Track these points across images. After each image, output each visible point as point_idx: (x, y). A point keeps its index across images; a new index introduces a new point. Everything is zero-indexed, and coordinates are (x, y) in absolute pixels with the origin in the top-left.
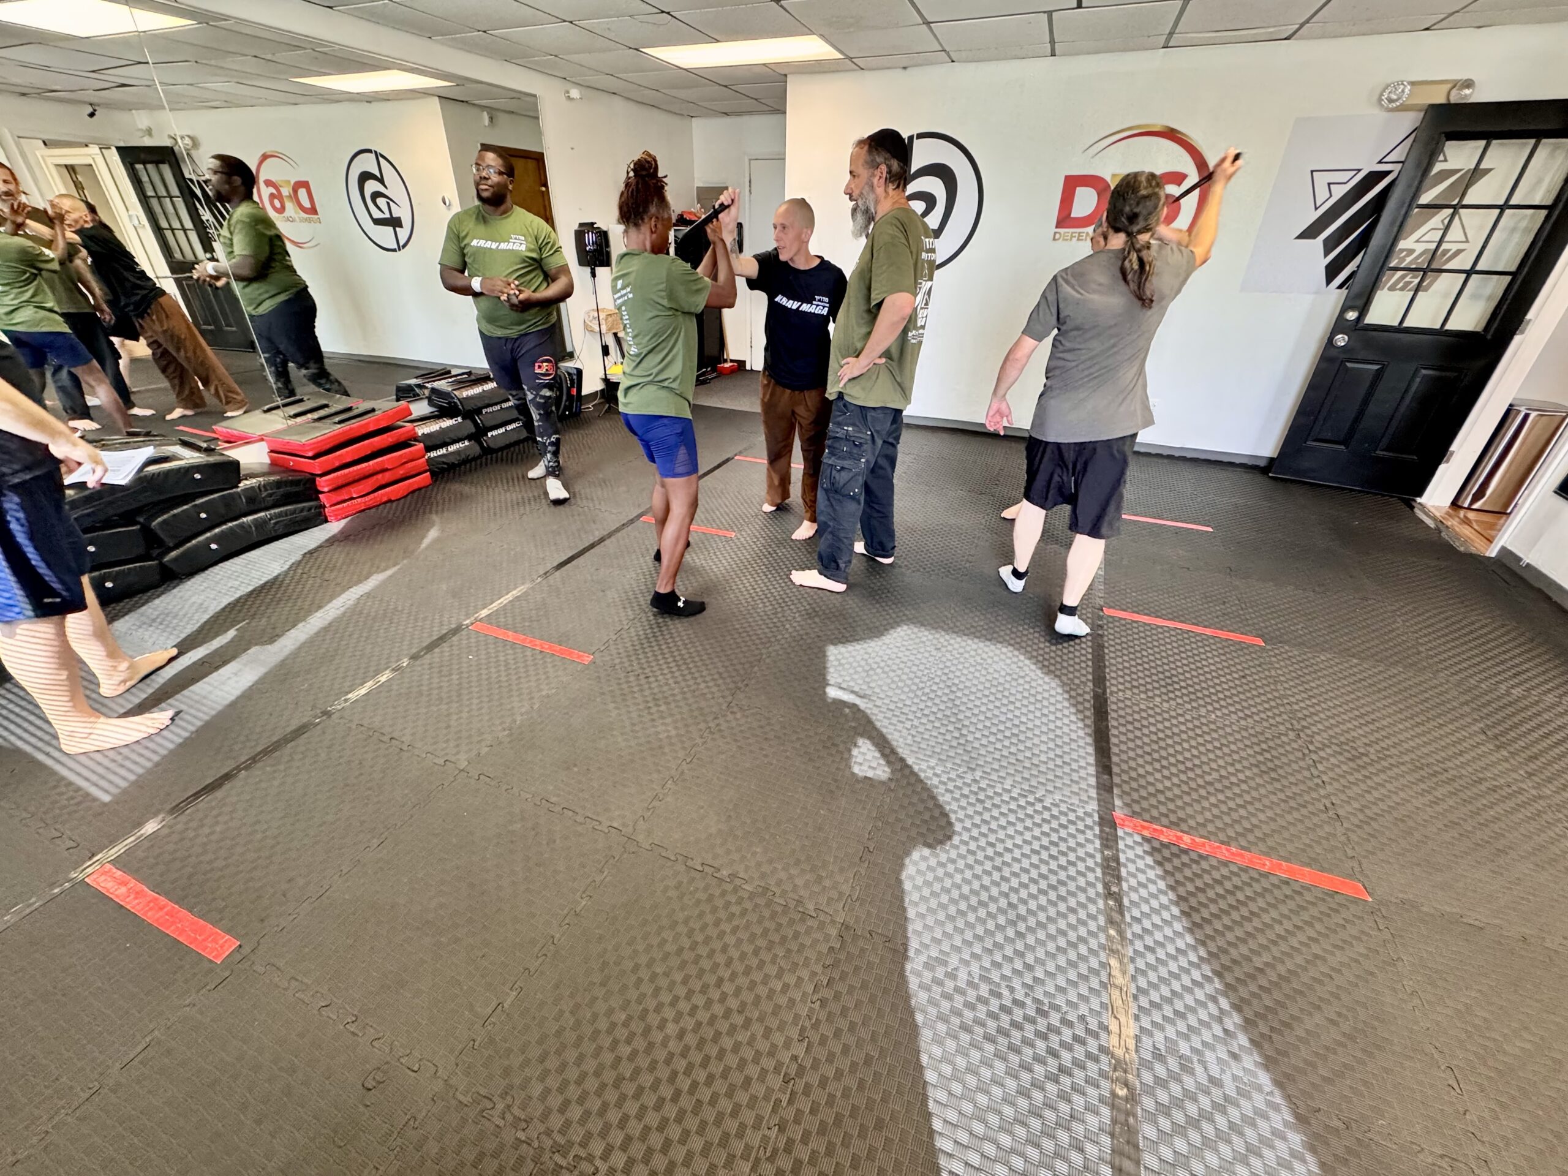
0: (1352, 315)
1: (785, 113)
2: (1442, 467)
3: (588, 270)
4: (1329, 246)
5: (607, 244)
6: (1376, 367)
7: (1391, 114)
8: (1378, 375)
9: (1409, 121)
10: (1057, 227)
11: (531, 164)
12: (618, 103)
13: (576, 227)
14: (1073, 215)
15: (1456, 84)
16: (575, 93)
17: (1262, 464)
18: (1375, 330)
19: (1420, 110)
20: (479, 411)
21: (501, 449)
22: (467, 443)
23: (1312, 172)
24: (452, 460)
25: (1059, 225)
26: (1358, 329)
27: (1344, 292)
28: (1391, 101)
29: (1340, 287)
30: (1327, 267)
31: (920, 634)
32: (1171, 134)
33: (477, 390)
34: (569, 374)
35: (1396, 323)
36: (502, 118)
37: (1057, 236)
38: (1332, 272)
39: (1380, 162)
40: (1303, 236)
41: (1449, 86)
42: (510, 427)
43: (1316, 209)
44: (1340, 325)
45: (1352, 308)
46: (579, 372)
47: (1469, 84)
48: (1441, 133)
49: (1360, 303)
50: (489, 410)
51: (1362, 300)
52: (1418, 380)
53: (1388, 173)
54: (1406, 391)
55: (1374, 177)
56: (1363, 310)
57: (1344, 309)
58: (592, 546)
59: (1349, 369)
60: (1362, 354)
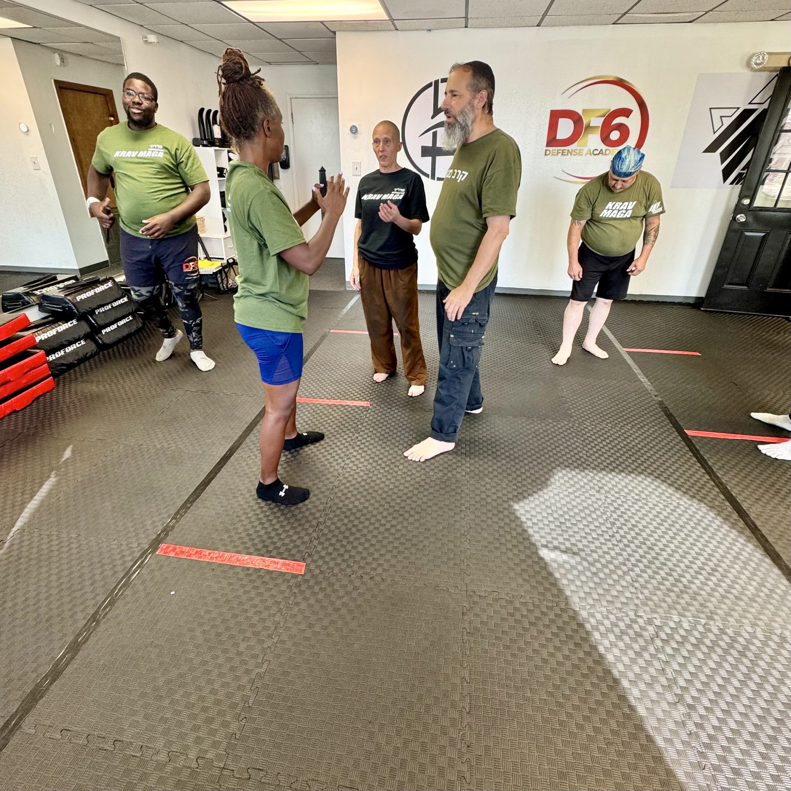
0: (745, 201)
1: (336, 63)
4: (723, 158)
6: (762, 234)
8: (764, 239)
10: (547, 146)
14: (558, 138)
16: (152, 38)
18: (760, 211)
20: (92, 312)
22: (83, 342)
23: (711, 109)
25: (549, 144)
26: (749, 210)
27: (739, 186)
28: (756, 64)
29: (732, 183)
30: (723, 169)
32: (620, 83)
33: (90, 293)
35: (772, 206)
36: (71, 59)
37: (548, 152)
38: (726, 173)
39: (750, 103)
40: (707, 151)
41: (788, 56)
43: (714, 133)
44: (739, 208)
45: (746, 197)
49: (750, 193)
50: (102, 310)
51: (751, 191)
52: (788, 241)
53: (754, 110)
54: (782, 248)
55: (747, 113)
56: (753, 199)
57: (741, 197)
59: (746, 236)
60: (755, 226)
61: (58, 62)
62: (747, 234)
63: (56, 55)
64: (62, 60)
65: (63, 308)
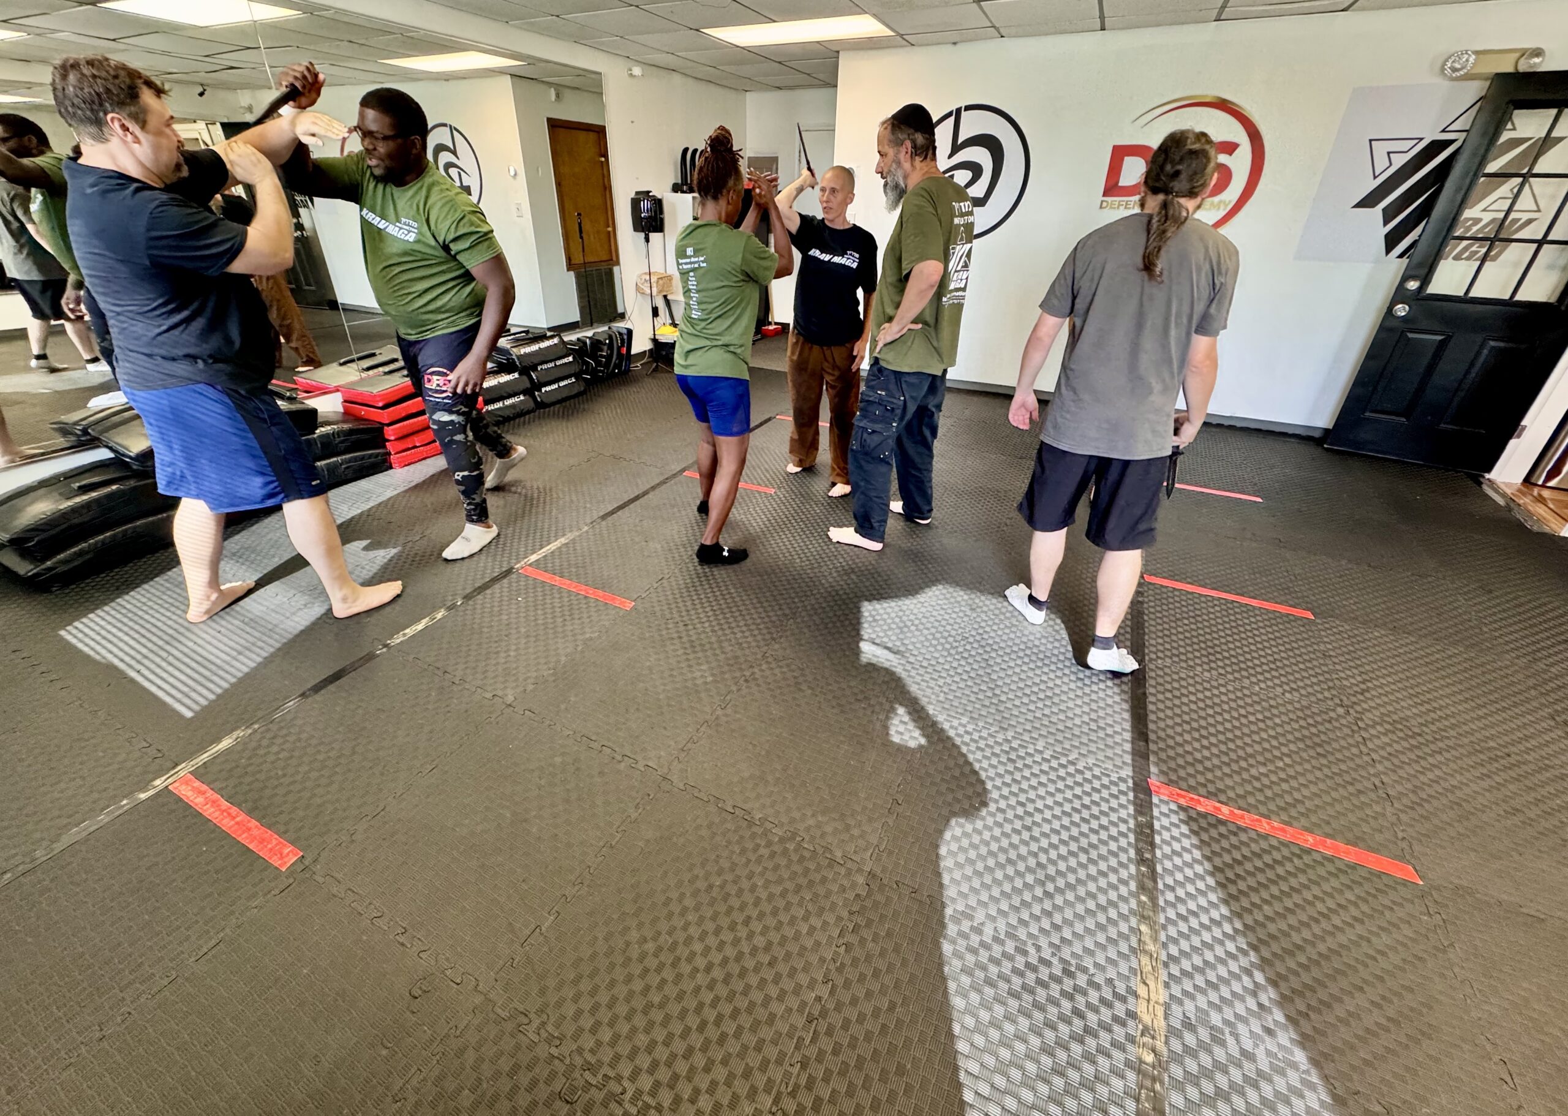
0: (1413, 285)
1: (836, 86)
2: (1512, 443)
3: (642, 235)
4: (1388, 216)
5: (661, 211)
6: (1440, 338)
7: (1456, 83)
8: (1442, 345)
9: (1475, 90)
10: (1104, 195)
11: (592, 136)
12: (677, 78)
13: (633, 195)
14: (1120, 184)
15: (1523, 53)
16: (637, 71)
17: (1317, 434)
18: (1439, 300)
19: (1486, 79)
20: (534, 369)
21: (554, 404)
22: (522, 397)
23: (1371, 141)
24: (507, 413)
25: (1107, 193)
26: (1421, 300)
27: (1405, 261)
28: (1454, 70)
29: (1401, 256)
30: (1387, 236)
31: (955, 594)
32: (1222, 105)
33: (534, 347)
34: (620, 334)
35: (1461, 294)
36: (568, 94)
37: (1105, 204)
38: (1391, 241)
39: (1443, 131)
40: (1361, 204)
41: (1517, 55)
42: (562, 384)
43: (1375, 177)
44: (1400, 295)
45: (1413, 278)
46: (630, 332)
47: (1538, 53)
48: (1508, 103)
49: (1424, 272)
50: (545, 366)
51: (1425, 269)
52: (1485, 352)
53: (1452, 142)
54: (1472, 364)
55: (1436, 147)
56: (1426, 281)
57: (1405, 278)
58: (637, 498)
59: (1409, 339)
60: (1424, 324)
61: (553, 97)
62: (1410, 335)
63: (553, 90)
64: (558, 96)
65: (508, 359)
